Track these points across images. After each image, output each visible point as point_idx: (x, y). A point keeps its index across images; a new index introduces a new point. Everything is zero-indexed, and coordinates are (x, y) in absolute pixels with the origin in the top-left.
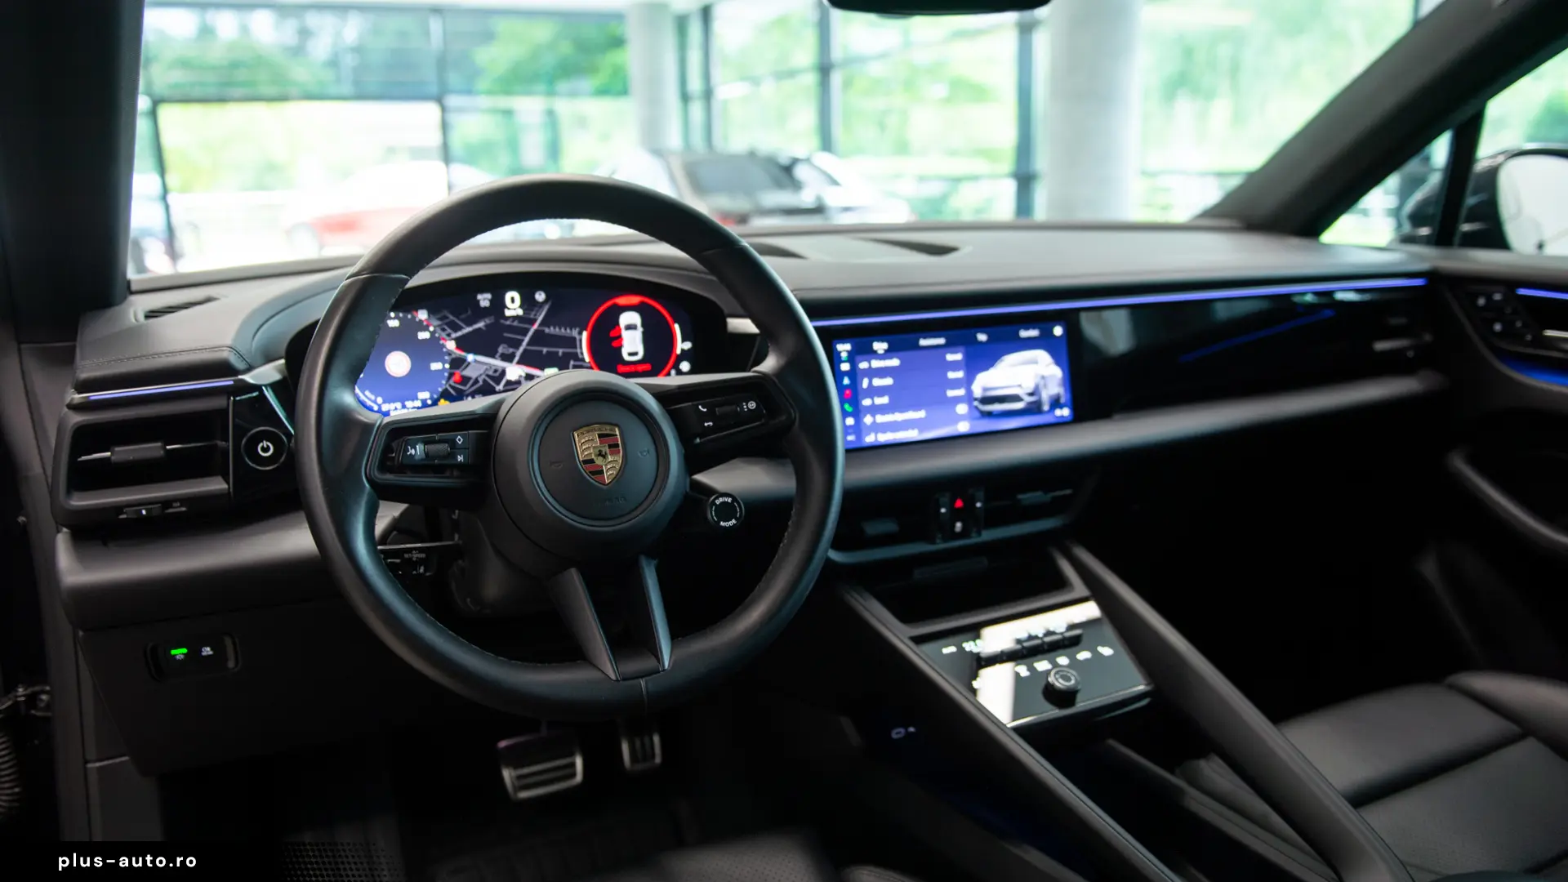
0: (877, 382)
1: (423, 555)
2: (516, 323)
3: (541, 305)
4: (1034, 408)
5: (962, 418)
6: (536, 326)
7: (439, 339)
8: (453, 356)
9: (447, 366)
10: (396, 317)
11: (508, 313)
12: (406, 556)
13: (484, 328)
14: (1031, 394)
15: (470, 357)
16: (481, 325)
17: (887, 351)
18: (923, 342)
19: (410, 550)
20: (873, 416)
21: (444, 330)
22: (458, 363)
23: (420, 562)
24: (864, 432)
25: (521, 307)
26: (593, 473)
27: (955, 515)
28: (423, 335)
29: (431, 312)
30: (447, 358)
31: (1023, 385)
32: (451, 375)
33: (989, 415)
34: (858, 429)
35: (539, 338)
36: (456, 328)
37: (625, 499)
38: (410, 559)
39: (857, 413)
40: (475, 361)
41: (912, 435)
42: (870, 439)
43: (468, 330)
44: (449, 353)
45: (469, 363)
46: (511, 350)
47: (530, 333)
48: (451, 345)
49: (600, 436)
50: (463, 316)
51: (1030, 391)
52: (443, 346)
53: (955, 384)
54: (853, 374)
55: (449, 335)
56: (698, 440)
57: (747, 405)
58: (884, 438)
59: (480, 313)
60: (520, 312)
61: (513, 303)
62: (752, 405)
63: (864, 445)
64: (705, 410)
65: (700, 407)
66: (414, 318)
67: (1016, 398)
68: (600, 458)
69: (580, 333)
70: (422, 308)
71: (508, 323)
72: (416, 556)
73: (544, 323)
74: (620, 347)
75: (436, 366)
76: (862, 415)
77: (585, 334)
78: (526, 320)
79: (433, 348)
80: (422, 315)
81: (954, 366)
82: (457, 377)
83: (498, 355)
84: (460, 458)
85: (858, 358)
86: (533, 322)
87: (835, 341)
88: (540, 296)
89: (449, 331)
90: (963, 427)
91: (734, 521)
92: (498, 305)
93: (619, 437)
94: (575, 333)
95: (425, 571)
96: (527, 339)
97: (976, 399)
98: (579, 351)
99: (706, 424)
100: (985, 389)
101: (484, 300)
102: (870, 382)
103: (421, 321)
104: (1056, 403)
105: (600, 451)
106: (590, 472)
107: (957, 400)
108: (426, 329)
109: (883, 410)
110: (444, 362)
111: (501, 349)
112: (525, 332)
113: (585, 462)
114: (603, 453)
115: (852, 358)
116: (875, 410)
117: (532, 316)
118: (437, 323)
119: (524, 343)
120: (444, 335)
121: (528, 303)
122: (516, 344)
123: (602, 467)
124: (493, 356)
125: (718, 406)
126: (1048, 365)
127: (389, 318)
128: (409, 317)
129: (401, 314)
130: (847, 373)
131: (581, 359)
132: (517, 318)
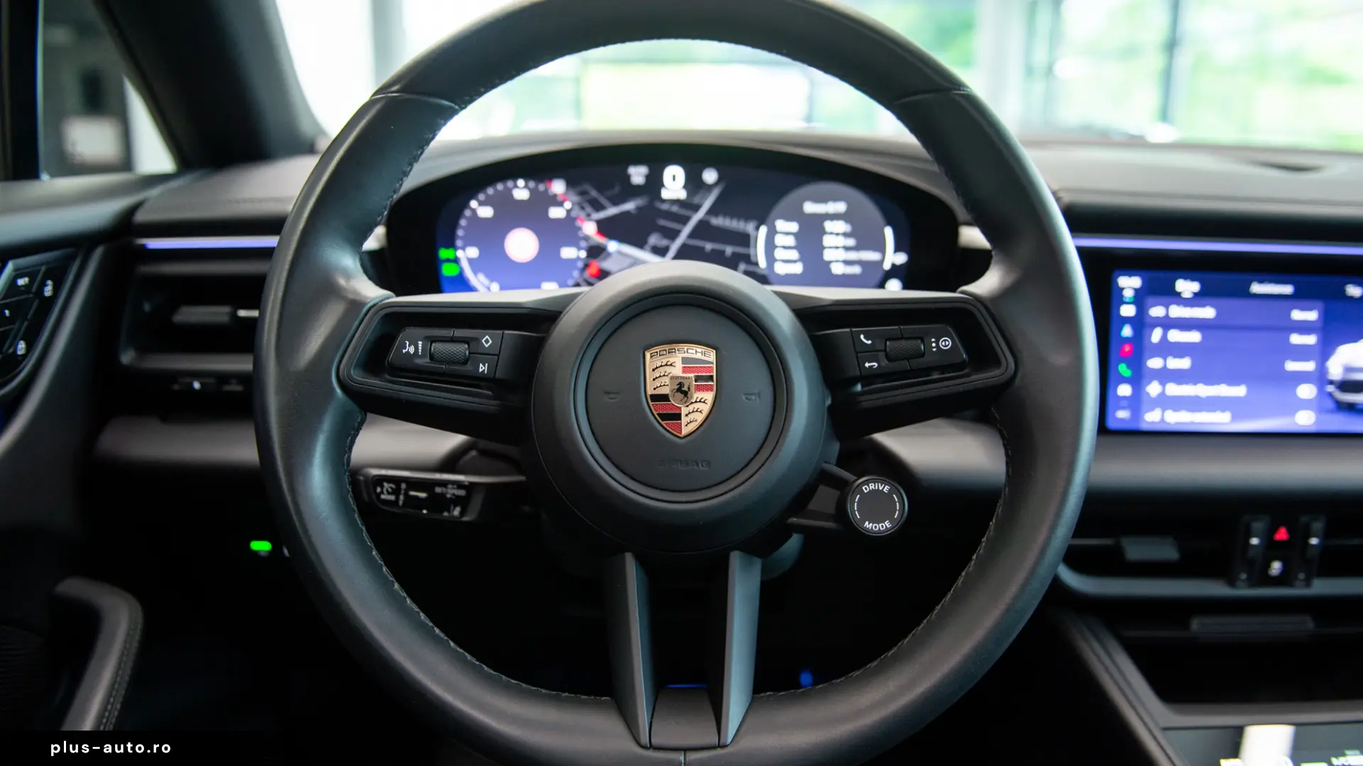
0: (1175, 337)
1: (462, 493)
2: (675, 209)
3: (710, 188)
6: (700, 215)
7: (575, 219)
8: (592, 243)
9: (583, 254)
10: (526, 187)
11: (665, 194)
12: (438, 490)
13: (633, 212)
15: (613, 246)
16: (630, 206)
17: (1196, 295)
18: (1257, 288)
19: (444, 484)
20: (1163, 384)
21: (583, 208)
22: (596, 252)
23: (457, 501)
24: (1142, 409)
25: (685, 187)
26: (665, 417)
27: (1272, 549)
28: (556, 213)
29: (570, 184)
30: (583, 244)
32: (587, 266)
33: (1351, 408)
34: (1136, 402)
35: (703, 230)
36: (598, 207)
37: (709, 464)
38: (443, 495)
39: (1137, 381)
40: (620, 253)
41: (1220, 420)
42: (1152, 418)
43: (612, 211)
44: (586, 238)
45: (609, 255)
46: (664, 242)
47: (692, 223)
48: (590, 228)
49: (685, 360)
50: (609, 193)
52: (580, 229)
53: (1301, 353)
54: (1141, 323)
55: (589, 215)
56: (859, 387)
57: (937, 342)
58: (1177, 419)
59: (632, 191)
60: (682, 195)
61: (674, 182)
62: (946, 343)
63: (1142, 427)
64: (869, 342)
65: (862, 337)
66: (546, 190)
68: (680, 396)
69: (757, 228)
70: (558, 176)
71: (665, 207)
72: (451, 492)
73: (713, 211)
75: (568, 253)
76: (1143, 382)
77: (763, 230)
78: (689, 206)
79: (567, 230)
80: (558, 187)
81: (1303, 328)
82: (593, 270)
83: (647, 247)
84: (483, 368)
85: (1150, 300)
86: (696, 208)
87: (1117, 273)
88: (710, 176)
89: (589, 209)
91: (887, 524)
92: (655, 182)
93: (715, 366)
94: (750, 227)
95: (462, 513)
96: (687, 230)
97: (1331, 382)
98: (752, 251)
99: (867, 365)
100: (1349, 369)
101: (638, 174)
102: (1165, 336)
103: (555, 196)
105: (681, 385)
106: (659, 414)
107: (1300, 378)
108: (561, 204)
109: (1179, 377)
110: (579, 249)
111: (654, 239)
112: (684, 220)
113: (655, 398)
114: (685, 388)
115: (1140, 299)
116: (1166, 376)
117: (696, 200)
118: (576, 198)
119: (683, 235)
120: (582, 214)
121: (694, 183)
122: (672, 235)
123: (680, 408)
124: (640, 244)
125: (890, 339)
127: (516, 186)
128: (541, 187)
129: (532, 184)
130: (1127, 320)
131: (756, 264)
132: (677, 202)
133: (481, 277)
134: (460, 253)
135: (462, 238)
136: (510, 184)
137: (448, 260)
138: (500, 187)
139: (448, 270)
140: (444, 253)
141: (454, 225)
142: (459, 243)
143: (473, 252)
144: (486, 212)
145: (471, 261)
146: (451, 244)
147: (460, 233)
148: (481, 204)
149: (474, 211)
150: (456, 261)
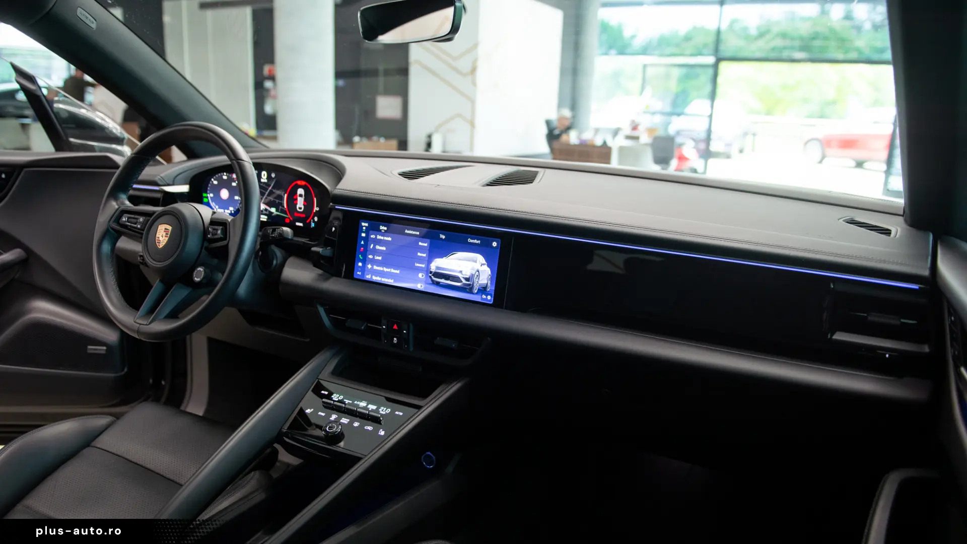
0: (378, 247)
2: (264, 186)
3: (273, 179)
4: (468, 289)
5: (419, 281)
6: (270, 188)
10: (226, 175)
11: (262, 180)
14: (467, 279)
17: (386, 232)
18: (407, 231)
20: (372, 266)
24: (366, 273)
25: (267, 179)
26: (158, 242)
28: (234, 184)
29: (237, 175)
31: (463, 273)
33: (438, 284)
34: (363, 269)
35: (271, 194)
39: (364, 261)
41: (390, 281)
42: (368, 277)
47: (268, 191)
49: (165, 229)
51: (468, 277)
53: (421, 260)
54: (366, 239)
58: (376, 279)
60: (266, 181)
61: (265, 177)
62: (219, 232)
63: (365, 279)
64: (211, 230)
65: (210, 228)
67: (456, 279)
69: (284, 195)
70: (235, 172)
73: (273, 188)
74: (297, 204)
75: (236, 198)
76: (367, 262)
77: (286, 195)
80: (235, 176)
81: (422, 249)
84: (139, 226)
85: (371, 232)
86: (269, 186)
87: (361, 221)
88: (273, 175)
90: (419, 286)
92: (260, 176)
93: (170, 231)
94: (282, 194)
96: (267, 193)
97: (431, 272)
98: (283, 202)
99: (209, 236)
100: (438, 268)
102: (374, 247)
103: (234, 178)
104: (483, 290)
105: (163, 234)
107: (420, 270)
108: (235, 181)
109: (379, 263)
113: (158, 237)
115: (367, 232)
116: (374, 262)
117: (269, 183)
119: (266, 195)
121: (269, 177)
122: (263, 194)
123: (161, 241)
126: (482, 265)
127: (224, 175)
128: (230, 175)
129: (228, 174)
130: (363, 238)
131: (284, 207)
132: (264, 183)
133: (214, 203)
134: (208, 195)
135: (209, 190)
136: (222, 174)
137: (205, 197)
138: (219, 174)
139: (205, 200)
140: (205, 195)
141: (207, 186)
142: (208, 192)
143: (212, 195)
144: (215, 182)
145: (211, 197)
146: (206, 192)
147: (209, 188)
148: (215, 180)
149: (212, 182)
150: (207, 197)
